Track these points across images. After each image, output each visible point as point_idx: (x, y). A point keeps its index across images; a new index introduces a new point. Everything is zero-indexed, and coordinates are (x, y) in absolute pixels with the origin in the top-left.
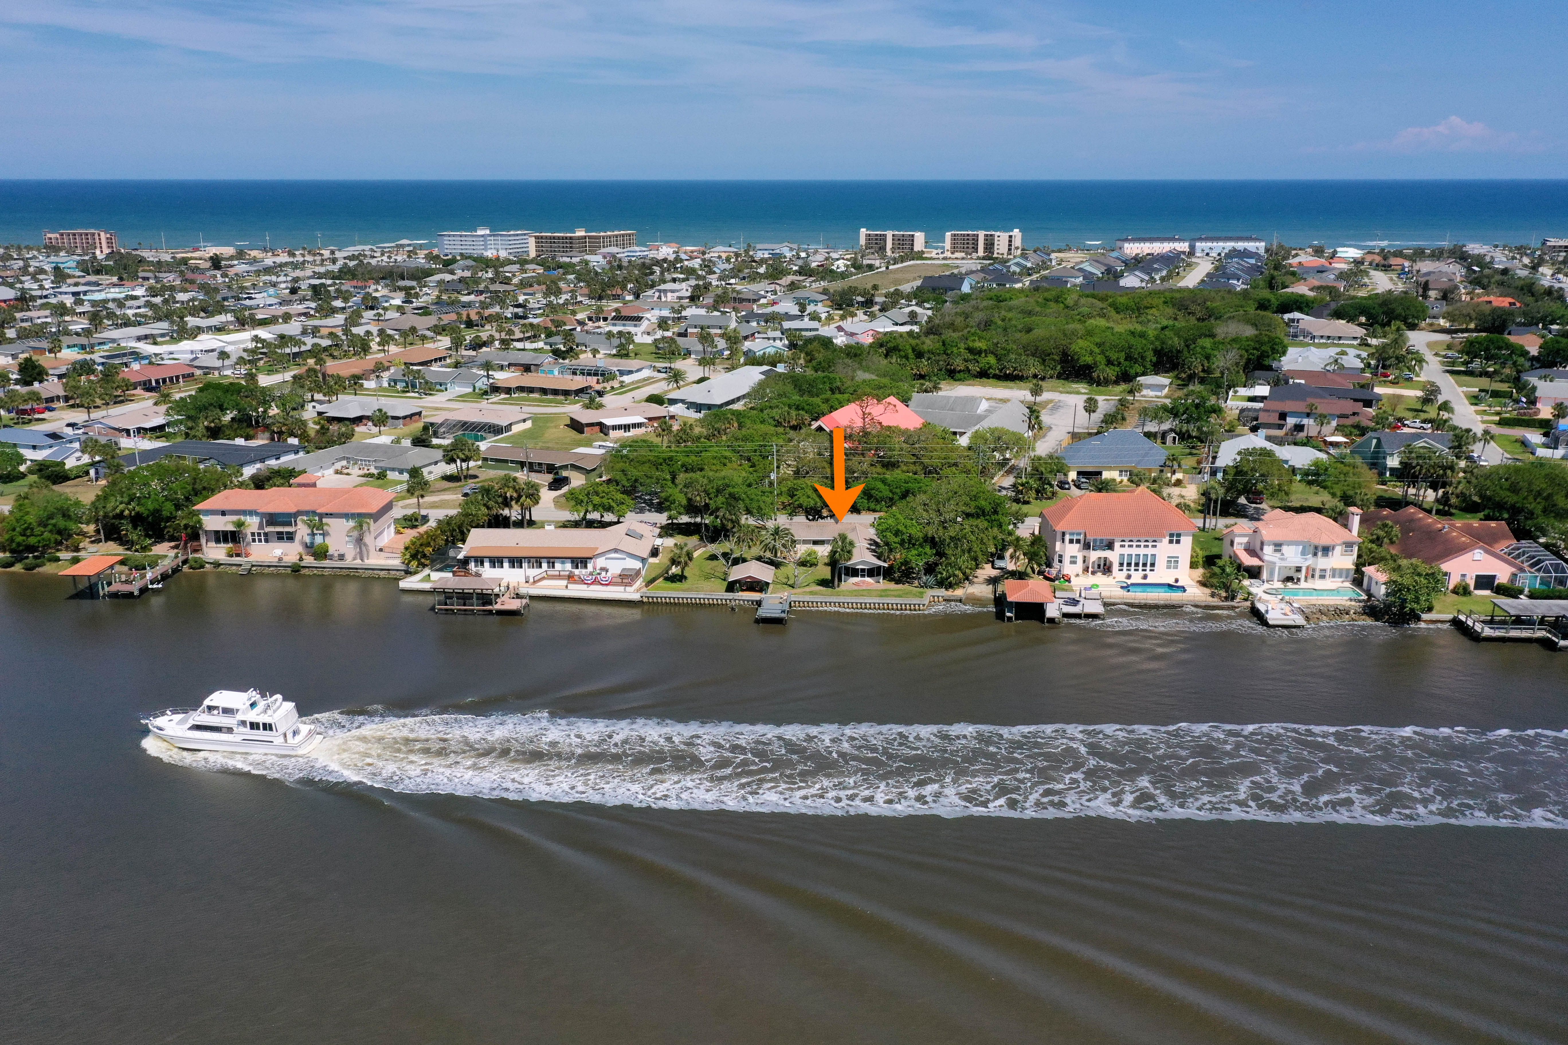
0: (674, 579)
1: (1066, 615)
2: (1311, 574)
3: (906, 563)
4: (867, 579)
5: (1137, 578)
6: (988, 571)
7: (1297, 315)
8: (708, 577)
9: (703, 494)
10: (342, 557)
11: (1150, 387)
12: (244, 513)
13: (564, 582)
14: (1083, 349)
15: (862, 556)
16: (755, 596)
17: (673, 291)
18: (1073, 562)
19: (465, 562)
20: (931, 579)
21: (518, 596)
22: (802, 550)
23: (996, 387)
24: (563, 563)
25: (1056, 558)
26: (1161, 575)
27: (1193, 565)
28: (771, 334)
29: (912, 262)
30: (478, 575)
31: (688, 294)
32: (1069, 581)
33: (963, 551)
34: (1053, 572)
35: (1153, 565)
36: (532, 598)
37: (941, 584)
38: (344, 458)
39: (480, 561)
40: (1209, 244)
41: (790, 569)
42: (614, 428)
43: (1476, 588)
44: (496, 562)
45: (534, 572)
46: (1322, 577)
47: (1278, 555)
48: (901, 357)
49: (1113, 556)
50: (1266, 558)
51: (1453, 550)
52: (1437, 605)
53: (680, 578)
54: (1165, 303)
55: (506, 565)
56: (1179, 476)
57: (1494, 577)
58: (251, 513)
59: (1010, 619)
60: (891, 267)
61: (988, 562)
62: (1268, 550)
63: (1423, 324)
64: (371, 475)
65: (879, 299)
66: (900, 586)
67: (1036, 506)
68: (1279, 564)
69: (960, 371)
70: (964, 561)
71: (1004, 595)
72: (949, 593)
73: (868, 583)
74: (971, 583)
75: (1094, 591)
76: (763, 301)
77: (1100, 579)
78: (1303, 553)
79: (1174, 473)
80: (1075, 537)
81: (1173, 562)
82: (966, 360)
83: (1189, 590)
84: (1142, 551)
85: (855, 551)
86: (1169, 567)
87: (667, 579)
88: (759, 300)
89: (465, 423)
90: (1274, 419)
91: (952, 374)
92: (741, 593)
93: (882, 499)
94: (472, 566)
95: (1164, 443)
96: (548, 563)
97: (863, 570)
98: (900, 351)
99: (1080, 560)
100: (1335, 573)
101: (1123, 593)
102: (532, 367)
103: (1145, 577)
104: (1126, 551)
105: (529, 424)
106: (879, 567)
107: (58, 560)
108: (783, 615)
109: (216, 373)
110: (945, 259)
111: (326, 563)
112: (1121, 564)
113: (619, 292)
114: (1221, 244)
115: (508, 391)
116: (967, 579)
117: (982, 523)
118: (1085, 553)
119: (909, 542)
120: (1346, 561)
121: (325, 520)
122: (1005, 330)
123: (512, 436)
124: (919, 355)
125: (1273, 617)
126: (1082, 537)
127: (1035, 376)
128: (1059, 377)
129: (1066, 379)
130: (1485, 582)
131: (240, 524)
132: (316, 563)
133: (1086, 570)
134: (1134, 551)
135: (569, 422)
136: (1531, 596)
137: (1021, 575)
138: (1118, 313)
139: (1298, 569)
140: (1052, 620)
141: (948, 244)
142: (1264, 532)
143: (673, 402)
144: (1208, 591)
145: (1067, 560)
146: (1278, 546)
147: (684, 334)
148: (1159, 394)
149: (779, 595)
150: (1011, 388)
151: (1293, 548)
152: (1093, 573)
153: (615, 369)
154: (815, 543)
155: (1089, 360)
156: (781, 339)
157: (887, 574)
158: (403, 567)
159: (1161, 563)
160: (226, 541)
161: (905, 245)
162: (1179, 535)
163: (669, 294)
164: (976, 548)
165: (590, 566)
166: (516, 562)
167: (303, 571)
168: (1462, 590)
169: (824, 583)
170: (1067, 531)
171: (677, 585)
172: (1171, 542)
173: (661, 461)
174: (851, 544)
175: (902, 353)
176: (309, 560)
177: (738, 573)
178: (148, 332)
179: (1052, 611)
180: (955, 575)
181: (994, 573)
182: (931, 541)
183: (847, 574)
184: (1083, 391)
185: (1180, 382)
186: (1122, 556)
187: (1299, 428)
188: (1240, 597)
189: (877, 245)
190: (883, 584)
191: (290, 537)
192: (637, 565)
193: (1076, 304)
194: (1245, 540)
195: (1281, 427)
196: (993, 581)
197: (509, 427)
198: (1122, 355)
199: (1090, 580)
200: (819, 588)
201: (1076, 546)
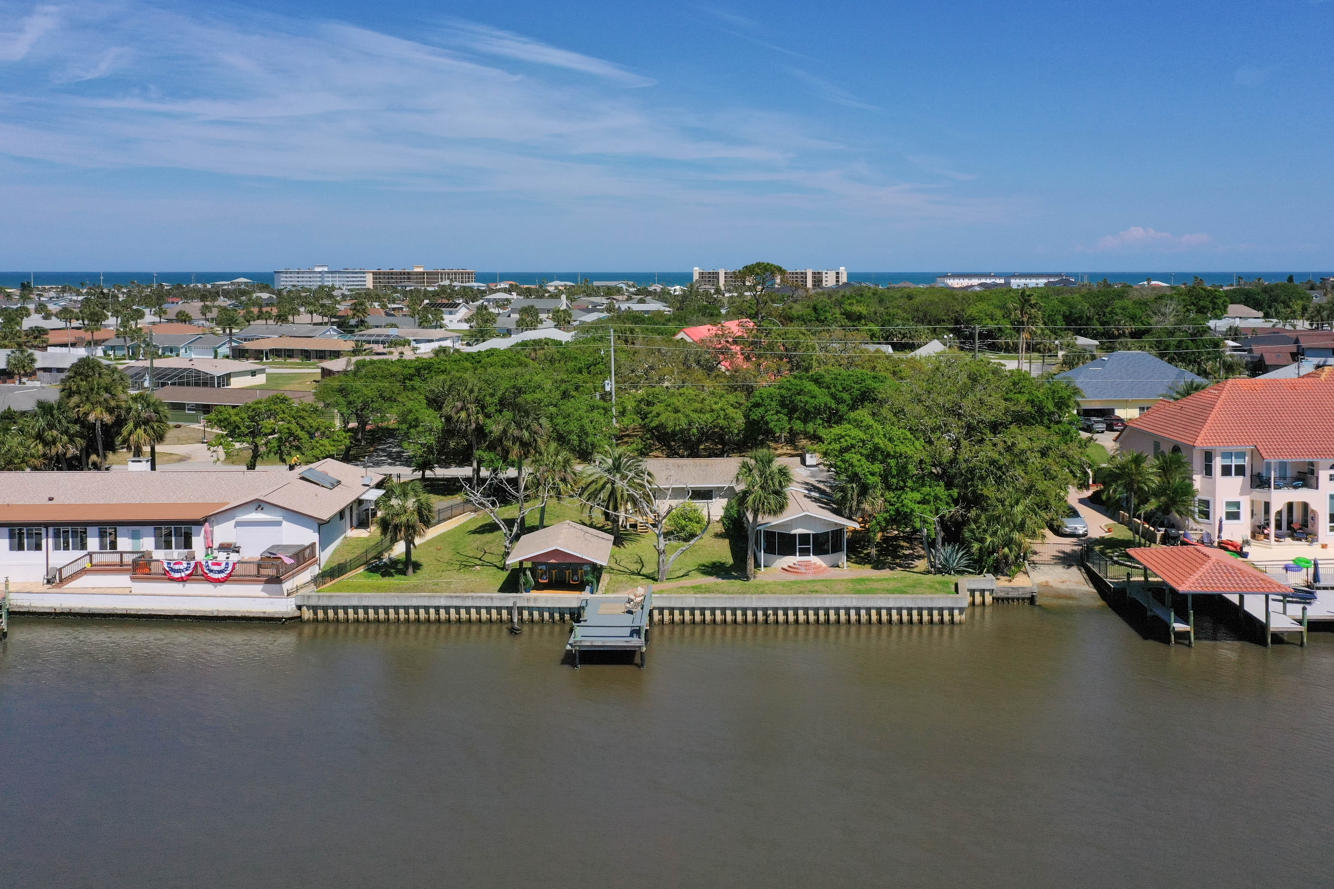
0: (388, 568)
3: (898, 521)
4: (813, 559)
8: (467, 565)
9: (473, 408)
13: (126, 580)
15: (802, 511)
16: (568, 598)
18: (1234, 516)
20: (956, 555)
22: (668, 507)
24: (135, 536)
25: (1198, 508)
37: (978, 564)
40: (1023, 281)
45: (63, 558)
49: (1316, 498)
53: (406, 566)
66: (885, 573)
72: (999, 580)
73: (817, 568)
77: (1297, 548)
80: (1234, 462)
87: (372, 568)
92: (534, 594)
93: (818, 411)
96: (102, 535)
97: (804, 538)
99: (1245, 512)
106: (838, 533)
108: (636, 641)
112: (1333, 517)
115: (259, 355)
116: (1025, 554)
118: (1260, 495)
119: (902, 474)
126: (1246, 462)
135: (320, 377)
145: (1219, 510)
147: (506, 316)
149: (624, 595)
152: (1277, 535)
153: (411, 338)
154: (693, 494)
157: (856, 546)
165: (197, 540)
166: (28, 534)
170: (1217, 449)
171: (397, 580)
173: (412, 371)
179: (1269, 618)
183: (770, 550)
186: (1333, 498)
189: (710, 281)
190: (848, 567)
192: (308, 536)
199: (1271, 550)
200: (711, 580)
201: (1236, 482)
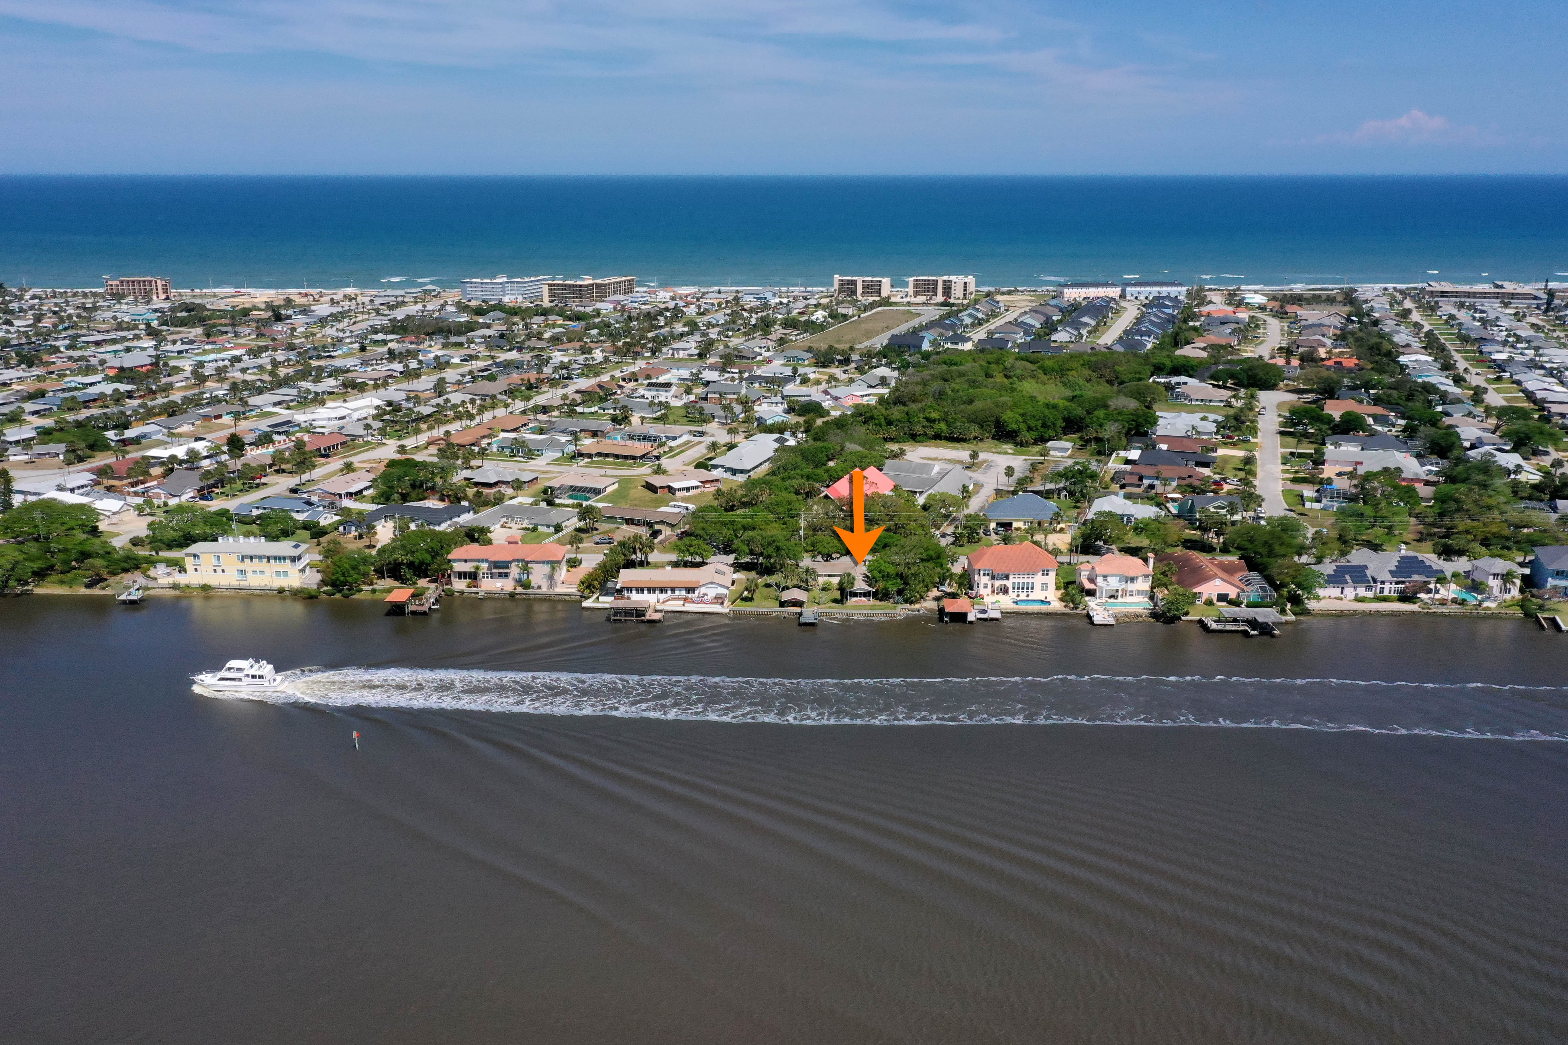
0: (746, 599)
1: (978, 619)
2: (1125, 593)
3: (886, 589)
4: (863, 598)
5: (1023, 596)
6: (935, 593)
7: (1183, 379)
8: (766, 598)
10: (539, 587)
11: (1056, 449)
12: (479, 561)
13: (682, 602)
14: (1011, 418)
15: (860, 585)
16: (798, 610)
17: (684, 349)
18: (986, 587)
19: (620, 591)
20: (901, 599)
21: (656, 611)
22: (821, 580)
23: (947, 447)
24: (680, 591)
25: (976, 585)
26: (1037, 594)
27: (1057, 588)
28: (774, 399)
29: (880, 308)
30: (629, 598)
31: (697, 352)
32: (983, 599)
33: (919, 582)
34: (974, 593)
35: (1032, 588)
36: (666, 612)
37: (906, 601)
38: (504, 517)
39: (630, 590)
40: (1138, 289)
41: (816, 592)
42: (679, 490)
43: (1218, 601)
44: (640, 590)
45: (662, 596)
46: (1131, 595)
47: (1105, 582)
48: (876, 425)
49: (1009, 583)
50: (1098, 584)
51: (1205, 578)
52: (1192, 612)
53: (751, 599)
54: (1083, 365)
55: (646, 592)
56: (1062, 525)
57: (1228, 595)
58: (483, 561)
59: (947, 622)
60: (862, 316)
61: (935, 587)
62: (1099, 580)
63: (1281, 384)
64: (527, 529)
65: (855, 357)
66: (882, 603)
67: (968, 548)
68: (1105, 588)
69: (920, 435)
70: (920, 587)
71: (943, 608)
72: (912, 606)
73: (864, 601)
74: (925, 600)
75: (997, 604)
76: (759, 358)
77: (1001, 597)
78: (1120, 581)
79: (1059, 523)
80: (986, 573)
81: (1044, 587)
82: (924, 427)
83: (1053, 604)
84: (1026, 581)
85: (856, 583)
86: (1042, 590)
87: (742, 599)
88: (755, 358)
89: (572, 487)
90: (1135, 480)
91: (914, 437)
92: (788, 608)
94: (625, 593)
95: (1059, 498)
96: (671, 591)
97: (860, 593)
98: (875, 419)
99: (989, 586)
100: (1139, 592)
101: (1014, 606)
102: (599, 433)
103: (1028, 596)
104: (1017, 581)
105: (616, 486)
106: (870, 592)
107: (361, 590)
108: (815, 621)
109: (361, 439)
110: (909, 304)
111: (530, 591)
112: (1014, 588)
113: (639, 350)
114: (1148, 289)
115: (590, 456)
116: (922, 598)
117: (930, 565)
118: (993, 581)
119: (887, 576)
120: (1144, 585)
121: (530, 565)
122: (953, 400)
123: (607, 496)
124: (890, 423)
125: (1097, 619)
126: (990, 573)
127: (975, 438)
128: (993, 438)
129: (998, 440)
130: (1222, 598)
131: (477, 568)
132: (524, 591)
133: (993, 592)
134: (1021, 581)
135: (644, 484)
136: (1247, 606)
137: (954, 596)
138: (1045, 374)
139: (1117, 591)
140: (971, 623)
141: (911, 289)
142: (1097, 569)
143: (715, 467)
144: (1063, 604)
145: (982, 586)
146: (1105, 577)
147: (705, 399)
148: (1064, 454)
149: (811, 609)
150: (957, 449)
151: (1114, 578)
152: (997, 594)
153: (663, 435)
154: (829, 576)
155: (1015, 427)
156: (782, 403)
157: (875, 595)
158: (579, 593)
159: (1037, 587)
160: (465, 578)
161: (873, 288)
162: (1048, 571)
163: (681, 352)
164: (927, 580)
165: (697, 592)
166: (651, 590)
167: (517, 596)
168: (1209, 603)
169: (835, 601)
170: (982, 568)
171: (749, 603)
172: (1043, 575)
174: (854, 578)
175: (877, 422)
176: (520, 589)
177: (786, 596)
178: (281, 398)
179: (971, 617)
180: (915, 596)
181: (939, 594)
182: (901, 576)
183: (850, 596)
184: (1010, 451)
185: (1082, 443)
186: (1014, 583)
187: (1152, 487)
188: (1081, 607)
189: (849, 289)
190: (872, 601)
191: (507, 575)
192: (724, 591)
193: (1013, 367)
194: (1087, 573)
195: (1139, 486)
196: (938, 599)
197: (605, 489)
198: (1040, 423)
199: (995, 598)
200: (834, 604)
201: (987, 578)
